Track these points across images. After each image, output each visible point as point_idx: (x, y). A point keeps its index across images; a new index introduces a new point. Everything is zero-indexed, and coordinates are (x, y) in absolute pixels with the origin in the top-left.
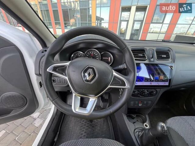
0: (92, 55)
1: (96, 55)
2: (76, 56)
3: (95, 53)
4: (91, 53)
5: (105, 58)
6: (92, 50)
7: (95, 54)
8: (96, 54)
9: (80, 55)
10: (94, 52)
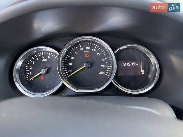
0: (87, 56)
1: (99, 54)
2: (35, 60)
3: (95, 50)
4: (81, 49)
5: (129, 64)
6: (85, 41)
7: (95, 53)
8: (99, 51)
9: (46, 57)
10: (92, 48)
